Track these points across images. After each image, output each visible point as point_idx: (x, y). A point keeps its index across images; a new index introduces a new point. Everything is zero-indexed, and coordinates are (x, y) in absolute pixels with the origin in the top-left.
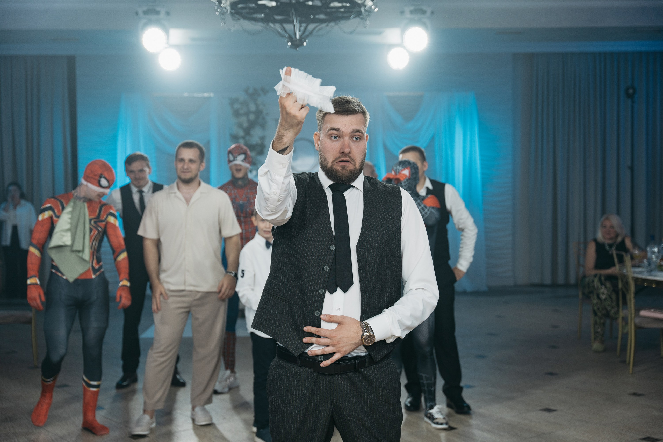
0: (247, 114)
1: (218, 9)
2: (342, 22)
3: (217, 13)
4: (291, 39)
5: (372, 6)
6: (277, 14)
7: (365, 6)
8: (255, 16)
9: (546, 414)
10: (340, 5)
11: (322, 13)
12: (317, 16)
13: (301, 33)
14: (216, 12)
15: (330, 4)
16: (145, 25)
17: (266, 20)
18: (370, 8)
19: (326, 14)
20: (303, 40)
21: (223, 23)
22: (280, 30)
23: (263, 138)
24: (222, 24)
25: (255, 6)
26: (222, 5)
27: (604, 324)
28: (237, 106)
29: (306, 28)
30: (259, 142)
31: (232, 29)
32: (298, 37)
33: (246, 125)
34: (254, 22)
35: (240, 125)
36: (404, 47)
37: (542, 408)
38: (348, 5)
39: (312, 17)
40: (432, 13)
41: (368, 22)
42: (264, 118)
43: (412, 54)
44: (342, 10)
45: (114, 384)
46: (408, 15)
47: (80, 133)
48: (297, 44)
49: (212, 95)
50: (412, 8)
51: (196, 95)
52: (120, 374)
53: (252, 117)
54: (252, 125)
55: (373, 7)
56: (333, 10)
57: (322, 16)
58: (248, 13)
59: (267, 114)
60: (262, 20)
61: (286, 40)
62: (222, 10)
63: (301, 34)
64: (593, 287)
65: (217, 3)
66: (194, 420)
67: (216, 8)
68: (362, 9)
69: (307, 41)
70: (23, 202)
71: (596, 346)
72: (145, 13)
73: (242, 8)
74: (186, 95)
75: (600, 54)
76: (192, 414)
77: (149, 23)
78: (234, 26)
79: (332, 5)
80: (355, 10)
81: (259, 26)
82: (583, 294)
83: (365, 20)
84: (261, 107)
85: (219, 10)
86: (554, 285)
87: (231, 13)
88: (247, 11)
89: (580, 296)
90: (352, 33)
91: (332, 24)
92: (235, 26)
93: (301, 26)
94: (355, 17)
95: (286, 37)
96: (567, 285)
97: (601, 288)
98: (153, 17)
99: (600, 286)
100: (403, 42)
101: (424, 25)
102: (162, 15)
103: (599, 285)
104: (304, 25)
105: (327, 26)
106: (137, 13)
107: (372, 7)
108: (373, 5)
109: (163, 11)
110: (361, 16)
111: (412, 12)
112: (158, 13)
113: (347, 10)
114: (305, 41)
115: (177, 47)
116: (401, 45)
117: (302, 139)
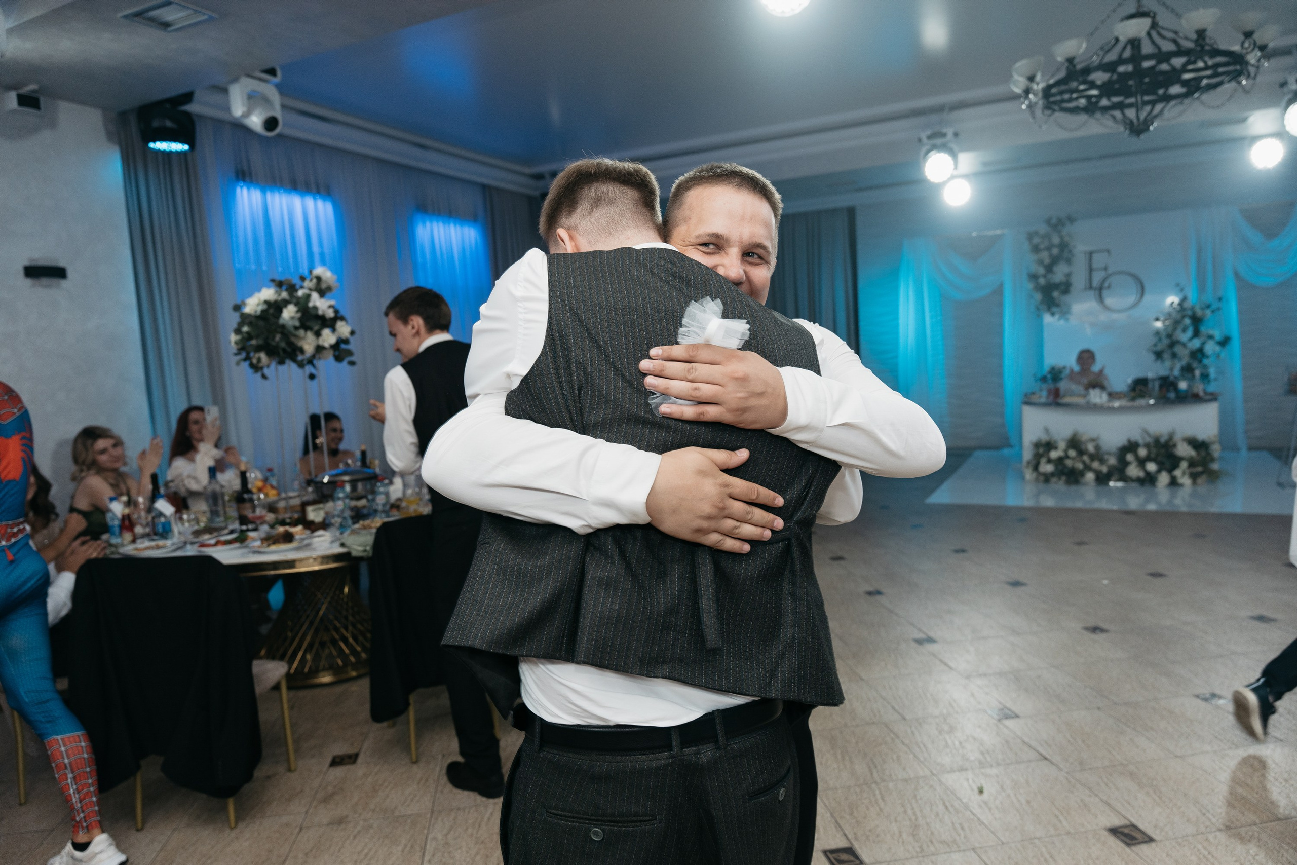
0: (1049, 249)
3: (1025, 107)
4: (1132, 124)
12: (1169, 90)
14: (1022, 105)
16: (929, 152)
21: (1031, 119)
23: (1068, 275)
26: (1031, 95)
28: (1036, 240)
30: (1064, 279)
32: (1142, 119)
33: (1047, 261)
35: (1040, 262)
42: (1070, 251)
48: (1139, 130)
49: (1005, 231)
51: (986, 233)
53: (1055, 251)
54: (1055, 260)
57: (1175, 89)
59: (1074, 246)
62: (1030, 102)
65: (1024, 94)
67: (1022, 100)
69: (1154, 124)
72: (929, 137)
74: (974, 234)
77: (934, 147)
84: (1066, 239)
98: (938, 142)
102: (950, 137)
106: (920, 140)
109: (950, 132)
112: (944, 135)
114: (1152, 124)
115: (965, 176)
117: (1119, 273)
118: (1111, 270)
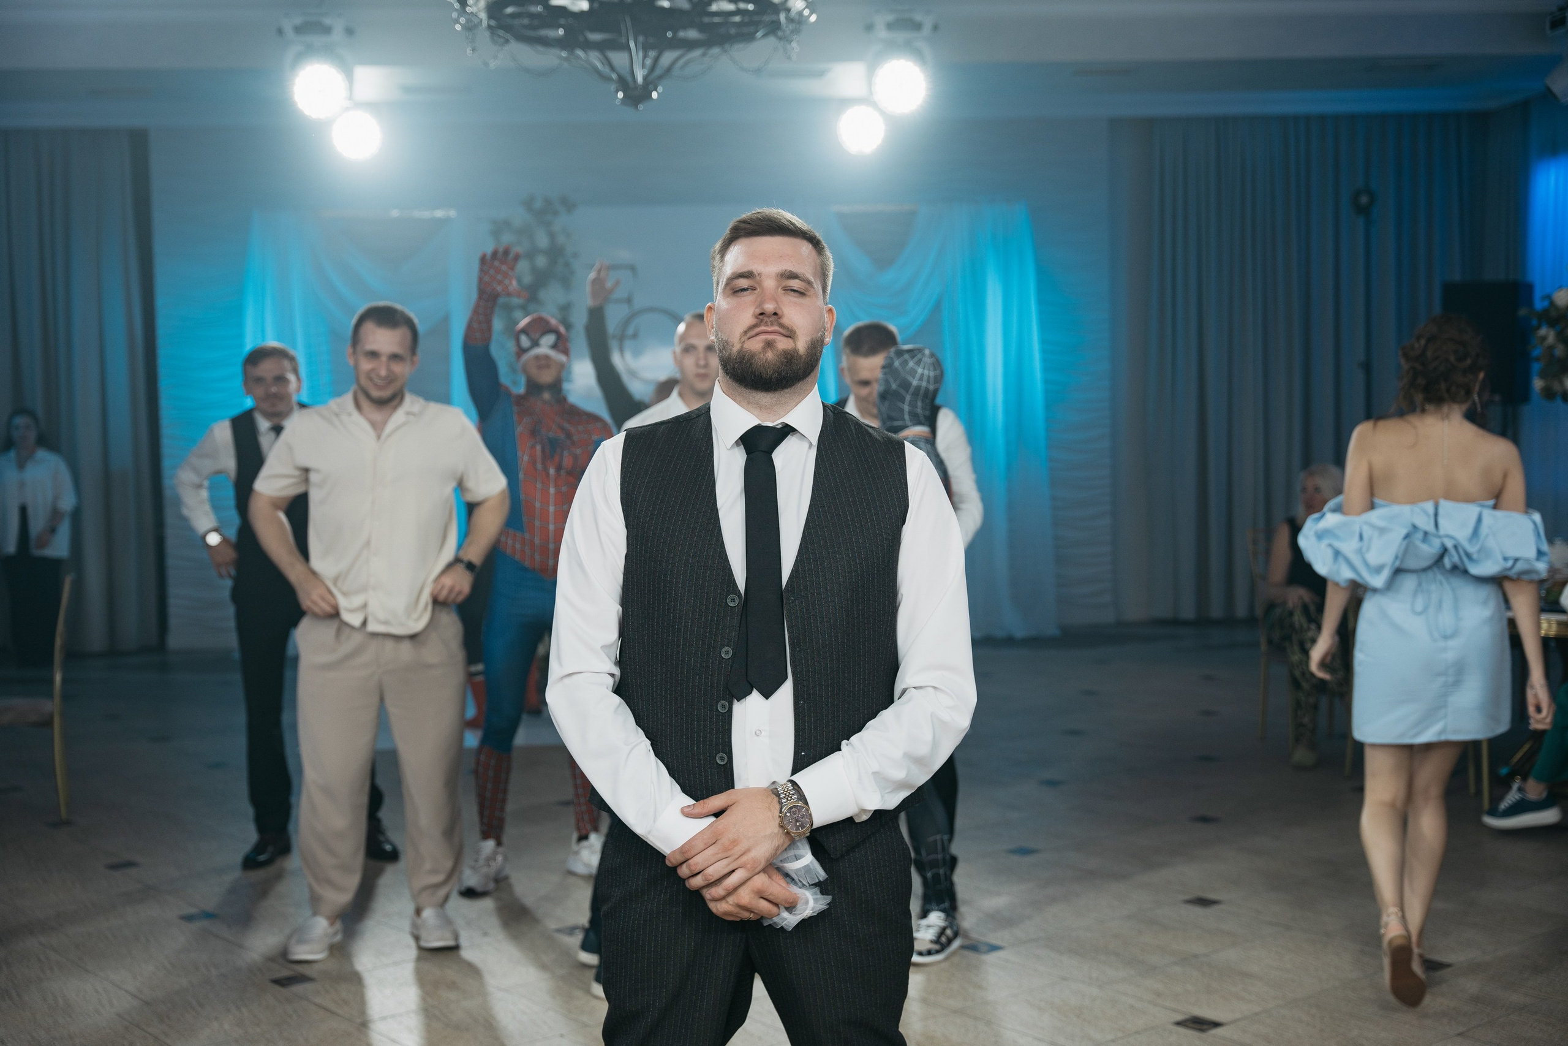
0: (530, 256)
1: (459, 18)
2: (737, 46)
3: (458, 27)
4: (625, 83)
5: (804, 9)
6: (593, 30)
7: (788, 10)
8: (544, 32)
9: (1198, 910)
10: (731, 7)
11: (691, 25)
12: (682, 34)
13: (646, 71)
14: (455, 24)
15: (710, 4)
16: (300, 58)
17: (567, 43)
18: (800, 13)
19: (702, 28)
20: (651, 87)
21: (470, 48)
22: (599, 65)
24: (469, 51)
25: (541, 10)
26: (468, 9)
27: (1316, 707)
28: (505, 236)
29: (656, 61)
31: (493, 64)
32: (640, 79)
34: (540, 48)
36: (874, 105)
37: (1188, 897)
38: (751, 7)
39: (669, 34)
40: (935, 28)
41: (794, 44)
42: (567, 265)
43: (892, 122)
44: (737, 19)
45: (239, 858)
46: (882, 33)
47: (162, 302)
48: (637, 95)
49: (452, 213)
50: (890, 18)
51: (417, 214)
52: (250, 836)
53: (541, 261)
54: (542, 279)
55: (806, 12)
56: (717, 20)
57: (692, 34)
58: (526, 27)
59: (575, 255)
60: (560, 43)
61: (613, 87)
62: (468, 21)
63: (645, 73)
64: (1292, 626)
65: (457, 5)
66: (417, 938)
67: (455, 15)
68: (782, 17)
69: (660, 89)
70: (42, 454)
71: (1302, 755)
72: (299, 30)
73: (513, 16)
74: (395, 213)
75: (1296, 118)
76: (415, 926)
77: (309, 52)
78: (495, 57)
79: (714, 7)
80: (767, 18)
81: (551, 58)
82: (1270, 642)
83: (787, 40)
84: (561, 239)
85: (462, 20)
86: (1202, 622)
87: (489, 27)
88: (526, 21)
89: (1264, 647)
90: (758, 71)
91: (716, 51)
92: (499, 55)
93: (645, 57)
94: (764, 36)
95: (610, 79)
96: (1229, 622)
97: (1309, 629)
98: (317, 40)
99: (1305, 626)
100: (871, 93)
101: (918, 55)
102: (338, 35)
103: (1304, 621)
104: (652, 54)
105: (704, 55)
106: (280, 32)
107: (804, 12)
108: (806, 7)
109: (338, 26)
110: (780, 33)
111: (890, 26)
112: (327, 30)
113: (747, 19)
114: (656, 90)
115: (371, 106)
116: (867, 100)
117: (651, 310)
118: (639, 302)
